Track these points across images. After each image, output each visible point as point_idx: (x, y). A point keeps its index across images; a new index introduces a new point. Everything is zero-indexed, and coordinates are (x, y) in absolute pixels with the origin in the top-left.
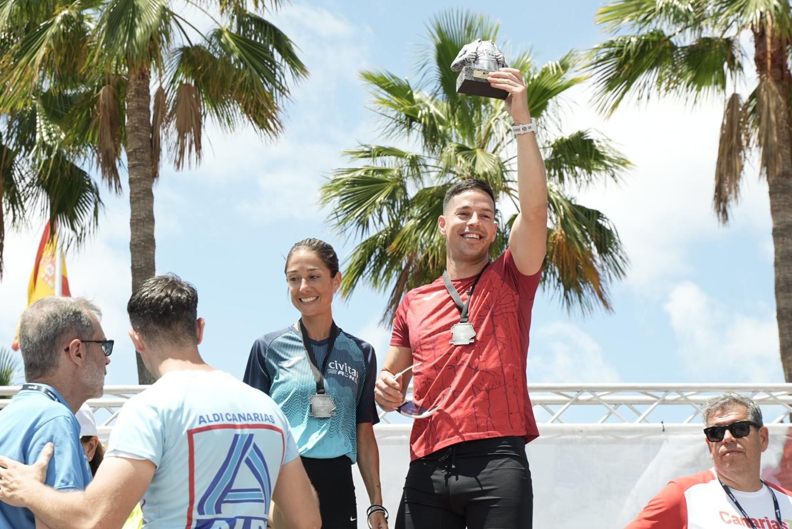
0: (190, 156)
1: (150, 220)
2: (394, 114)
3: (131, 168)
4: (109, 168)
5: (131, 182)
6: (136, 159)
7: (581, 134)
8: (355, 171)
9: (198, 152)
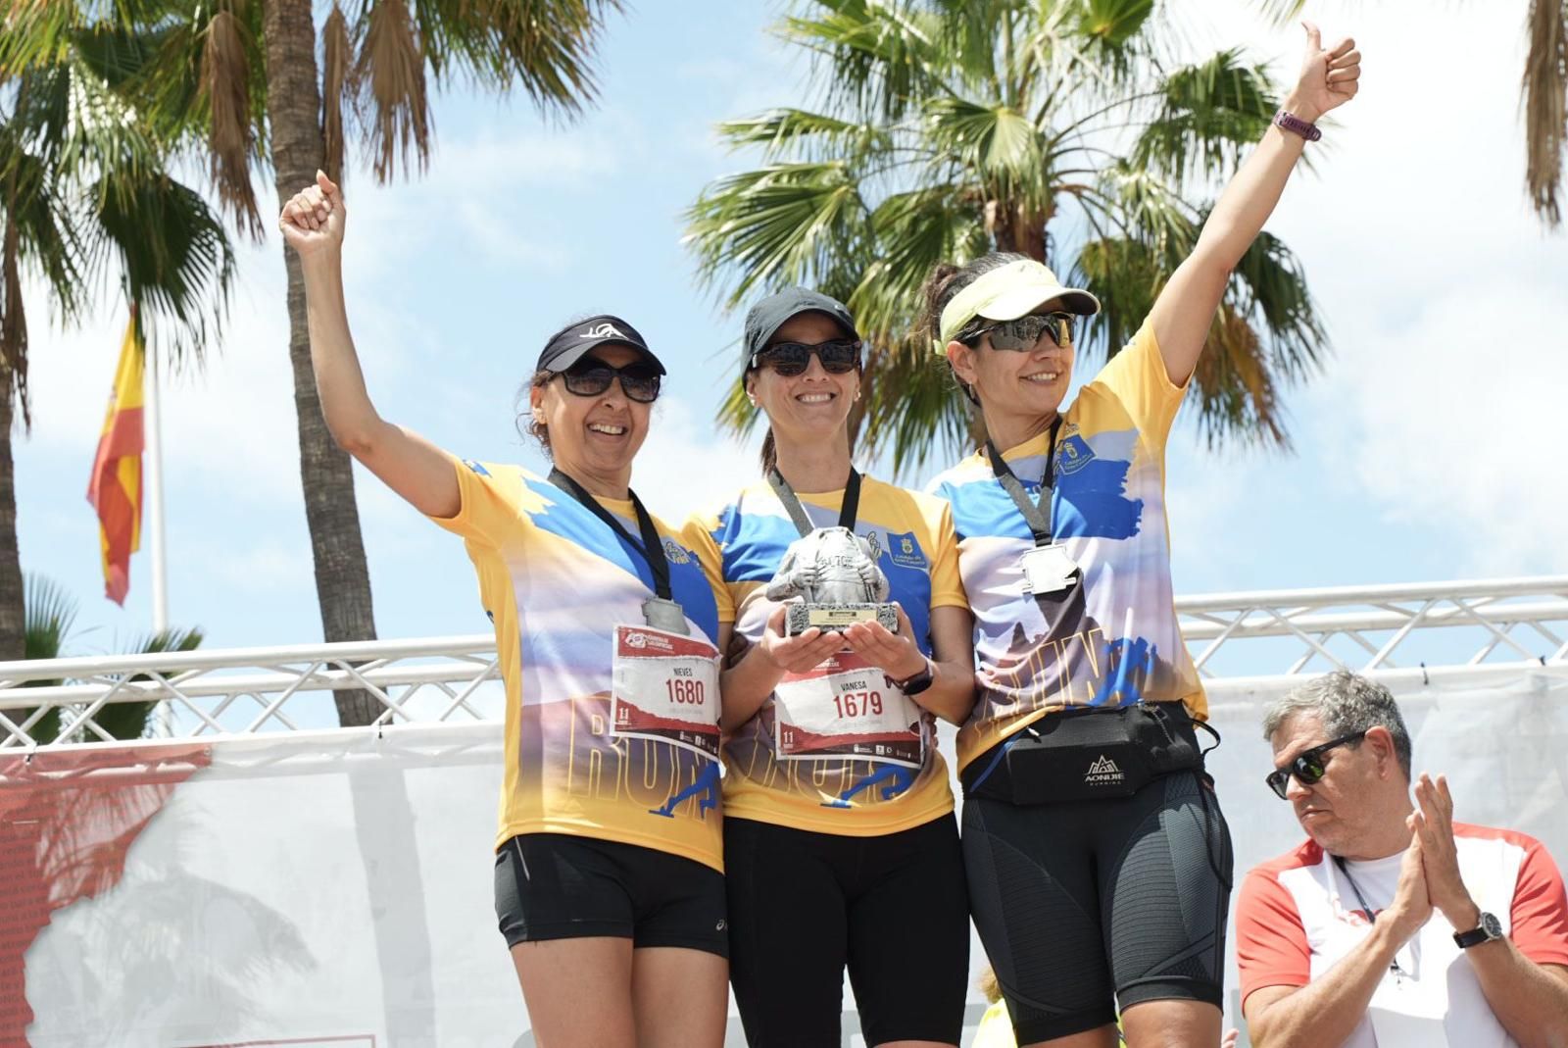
0: (406, 154)
2: (823, 42)
3: (281, 187)
4: (237, 186)
6: (293, 166)
7: (1223, 59)
8: (755, 177)
9: (423, 144)
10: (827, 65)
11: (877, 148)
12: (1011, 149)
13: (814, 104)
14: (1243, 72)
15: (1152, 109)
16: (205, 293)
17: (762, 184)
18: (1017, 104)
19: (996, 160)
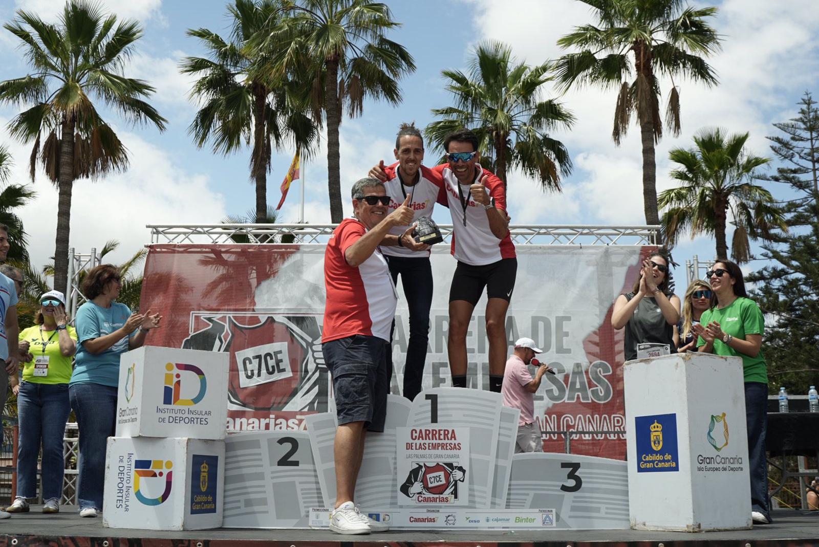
0: (357, 112)
1: (337, 144)
3: (328, 118)
5: (328, 125)
6: (330, 114)
7: (550, 101)
8: (440, 123)
9: (361, 109)
10: (457, 98)
11: (469, 118)
12: (501, 119)
13: (454, 105)
14: (555, 105)
15: (534, 112)
16: (313, 143)
17: (441, 124)
18: (502, 110)
19: (498, 121)
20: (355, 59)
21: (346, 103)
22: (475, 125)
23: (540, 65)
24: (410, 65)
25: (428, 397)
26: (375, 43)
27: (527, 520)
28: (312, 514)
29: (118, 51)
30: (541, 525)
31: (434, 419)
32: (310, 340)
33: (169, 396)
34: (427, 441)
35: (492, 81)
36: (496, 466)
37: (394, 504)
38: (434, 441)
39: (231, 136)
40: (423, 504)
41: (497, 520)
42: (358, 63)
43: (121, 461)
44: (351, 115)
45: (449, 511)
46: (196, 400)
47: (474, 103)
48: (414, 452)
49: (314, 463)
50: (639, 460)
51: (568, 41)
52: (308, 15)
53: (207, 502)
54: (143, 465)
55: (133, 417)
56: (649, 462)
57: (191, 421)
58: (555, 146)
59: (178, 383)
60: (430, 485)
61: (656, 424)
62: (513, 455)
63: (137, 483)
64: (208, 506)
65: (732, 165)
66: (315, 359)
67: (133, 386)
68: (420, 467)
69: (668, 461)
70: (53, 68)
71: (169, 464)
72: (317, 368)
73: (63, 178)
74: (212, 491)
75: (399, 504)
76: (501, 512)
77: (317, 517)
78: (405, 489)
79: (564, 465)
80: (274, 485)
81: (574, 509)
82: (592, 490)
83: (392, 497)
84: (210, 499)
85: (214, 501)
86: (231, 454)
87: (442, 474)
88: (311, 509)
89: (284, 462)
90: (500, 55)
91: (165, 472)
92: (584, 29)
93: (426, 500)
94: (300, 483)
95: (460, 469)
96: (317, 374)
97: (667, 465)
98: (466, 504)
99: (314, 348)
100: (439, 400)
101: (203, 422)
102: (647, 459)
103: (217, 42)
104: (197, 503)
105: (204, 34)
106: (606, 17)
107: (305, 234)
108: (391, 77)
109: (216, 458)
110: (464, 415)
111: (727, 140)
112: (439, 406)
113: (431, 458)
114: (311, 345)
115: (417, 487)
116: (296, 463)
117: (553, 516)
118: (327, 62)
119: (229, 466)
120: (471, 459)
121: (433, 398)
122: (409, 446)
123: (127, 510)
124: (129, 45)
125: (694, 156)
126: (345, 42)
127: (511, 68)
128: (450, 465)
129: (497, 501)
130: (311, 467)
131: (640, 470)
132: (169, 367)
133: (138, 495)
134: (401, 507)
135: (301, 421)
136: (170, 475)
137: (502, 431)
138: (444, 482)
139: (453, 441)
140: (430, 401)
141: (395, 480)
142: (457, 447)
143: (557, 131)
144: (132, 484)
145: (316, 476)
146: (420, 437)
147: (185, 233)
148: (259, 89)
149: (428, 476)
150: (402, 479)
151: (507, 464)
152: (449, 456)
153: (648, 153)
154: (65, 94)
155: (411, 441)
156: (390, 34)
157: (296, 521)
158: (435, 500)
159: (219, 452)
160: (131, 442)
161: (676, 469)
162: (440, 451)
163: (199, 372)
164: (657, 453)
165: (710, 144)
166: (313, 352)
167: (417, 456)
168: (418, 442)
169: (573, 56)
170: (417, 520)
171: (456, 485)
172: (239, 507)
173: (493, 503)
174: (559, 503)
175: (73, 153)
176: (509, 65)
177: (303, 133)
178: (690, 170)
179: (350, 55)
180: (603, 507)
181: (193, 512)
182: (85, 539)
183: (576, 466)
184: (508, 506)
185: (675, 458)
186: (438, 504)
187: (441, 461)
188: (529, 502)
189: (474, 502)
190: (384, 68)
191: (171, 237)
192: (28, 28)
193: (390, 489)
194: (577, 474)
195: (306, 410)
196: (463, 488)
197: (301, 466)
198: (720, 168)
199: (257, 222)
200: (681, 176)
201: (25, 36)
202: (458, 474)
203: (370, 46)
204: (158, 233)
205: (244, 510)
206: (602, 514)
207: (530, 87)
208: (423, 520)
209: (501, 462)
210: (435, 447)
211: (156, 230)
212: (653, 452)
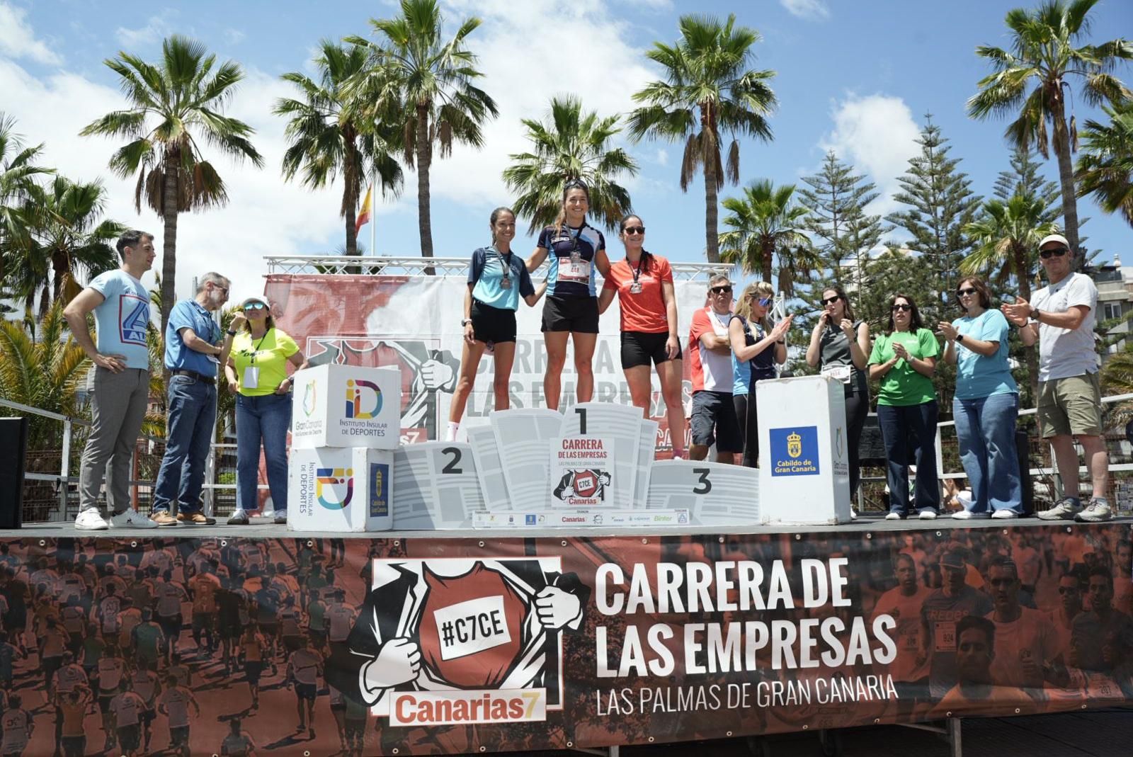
0: (446, 153)
1: (427, 185)
2: (534, 139)
3: (419, 160)
4: (409, 159)
5: (419, 166)
6: (421, 156)
7: (618, 150)
10: (534, 144)
11: (543, 164)
12: (574, 165)
13: (532, 152)
14: (621, 154)
15: (603, 159)
16: (398, 184)
17: (519, 168)
18: (575, 156)
19: (572, 167)
20: (444, 106)
21: (437, 144)
22: (549, 170)
23: (609, 118)
24: (494, 110)
25: (577, 411)
26: (463, 92)
27: (665, 519)
28: (475, 517)
29: (221, 91)
30: (677, 522)
31: (583, 431)
32: (419, 363)
33: (351, 410)
34: (577, 450)
35: (565, 130)
36: (638, 472)
37: (548, 506)
38: (583, 450)
39: (318, 173)
40: (574, 506)
41: (638, 519)
42: (446, 110)
43: (304, 470)
44: (442, 156)
45: (597, 512)
46: (374, 414)
47: (549, 148)
48: (566, 460)
49: (476, 471)
50: (774, 465)
51: (643, 95)
52: (398, 61)
53: (381, 507)
54: (326, 473)
55: (318, 429)
56: (786, 467)
57: (370, 432)
58: (619, 192)
59: (358, 398)
60: (580, 489)
61: (794, 435)
62: (652, 462)
63: (319, 490)
64: (382, 510)
65: (779, 213)
66: (424, 380)
67: (314, 401)
68: (571, 473)
69: (808, 466)
70: (154, 105)
71: (350, 472)
72: (425, 389)
73: (168, 211)
74: (385, 496)
75: (553, 505)
76: (642, 511)
77: (480, 519)
78: (558, 493)
79: (696, 471)
80: (440, 491)
81: (704, 508)
82: (721, 492)
83: (547, 500)
84: (383, 503)
85: (386, 506)
86: (399, 463)
87: (590, 479)
88: (473, 512)
89: (448, 470)
90: (572, 106)
91: (347, 479)
92: (656, 85)
93: (576, 502)
94: (464, 488)
95: (606, 474)
96: (426, 394)
97: (806, 470)
98: (612, 505)
99: (423, 370)
100: (587, 414)
101: (380, 433)
102: (784, 464)
103: (309, 86)
104: (375, 507)
105: (297, 78)
106: (676, 76)
107: (412, 267)
108: (475, 122)
109: (387, 467)
110: (610, 427)
111: (775, 192)
112: (587, 419)
113: (581, 465)
114: (421, 367)
115: (568, 491)
116: (459, 471)
117: (687, 515)
118: (418, 107)
119: (397, 474)
120: (615, 466)
121: (582, 412)
122: (561, 455)
123: (310, 514)
124: (231, 86)
125: (745, 205)
126: (436, 88)
127: (582, 118)
128: (598, 471)
129: (639, 502)
130: (473, 474)
131: (774, 474)
132: (350, 383)
133: (321, 500)
134: (555, 509)
135: (411, 437)
136: (351, 482)
137: (643, 441)
138: (592, 486)
139: (600, 450)
140: (579, 415)
141: (549, 485)
142: (603, 455)
143: (621, 178)
144: (314, 491)
145: (478, 482)
146: (571, 446)
147: (300, 265)
148: (349, 130)
149: (578, 481)
150: (555, 485)
151: (646, 470)
152: (596, 464)
153: (711, 199)
154: (166, 128)
155: (563, 450)
156: (476, 83)
157: (459, 523)
158: (584, 502)
159: (389, 461)
160: (315, 452)
161: (817, 472)
162: (588, 459)
163: (375, 388)
164: (794, 459)
165: (760, 194)
166: (422, 373)
167: (568, 463)
168: (569, 451)
169: (645, 110)
170: (569, 520)
171: (602, 489)
172: (408, 512)
173: (635, 505)
174: (691, 503)
175: (177, 187)
176: (580, 115)
177: (389, 173)
178: (742, 215)
179: (438, 102)
180: (729, 507)
181: (373, 515)
182: (291, 540)
183: (706, 472)
184: (648, 506)
185: (816, 463)
186: (587, 505)
187: (590, 468)
188: (665, 504)
189: (618, 503)
190: (469, 114)
191: (287, 268)
192: (129, 66)
193: (545, 493)
194: (707, 478)
195: (416, 427)
196: (608, 491)
197: (464, 473)
198: (769, 215)
199: (348, 254)
200: (733, 222)
201: (124, 72)
202: (604, 479)
203: (457, 94)
204: (274, 264)
205: (413, 513)
206: (729, 513)
207: (600, 137)
208: (575, 520)
209: (642, 469)
210: (584, 455)
211: (273, 261)
212: (789, 459)
